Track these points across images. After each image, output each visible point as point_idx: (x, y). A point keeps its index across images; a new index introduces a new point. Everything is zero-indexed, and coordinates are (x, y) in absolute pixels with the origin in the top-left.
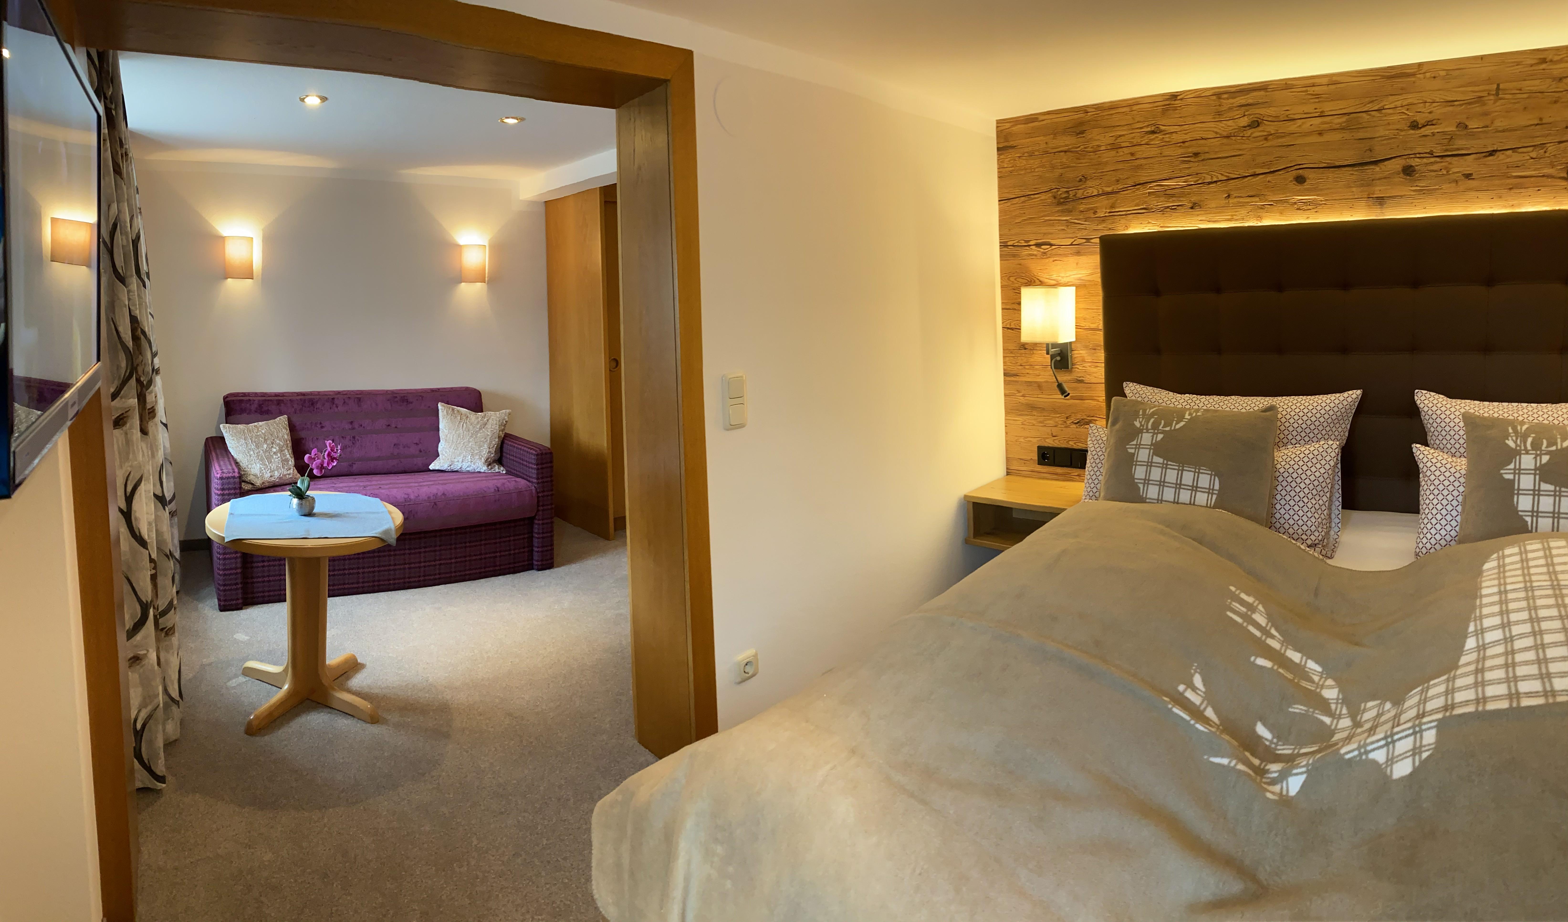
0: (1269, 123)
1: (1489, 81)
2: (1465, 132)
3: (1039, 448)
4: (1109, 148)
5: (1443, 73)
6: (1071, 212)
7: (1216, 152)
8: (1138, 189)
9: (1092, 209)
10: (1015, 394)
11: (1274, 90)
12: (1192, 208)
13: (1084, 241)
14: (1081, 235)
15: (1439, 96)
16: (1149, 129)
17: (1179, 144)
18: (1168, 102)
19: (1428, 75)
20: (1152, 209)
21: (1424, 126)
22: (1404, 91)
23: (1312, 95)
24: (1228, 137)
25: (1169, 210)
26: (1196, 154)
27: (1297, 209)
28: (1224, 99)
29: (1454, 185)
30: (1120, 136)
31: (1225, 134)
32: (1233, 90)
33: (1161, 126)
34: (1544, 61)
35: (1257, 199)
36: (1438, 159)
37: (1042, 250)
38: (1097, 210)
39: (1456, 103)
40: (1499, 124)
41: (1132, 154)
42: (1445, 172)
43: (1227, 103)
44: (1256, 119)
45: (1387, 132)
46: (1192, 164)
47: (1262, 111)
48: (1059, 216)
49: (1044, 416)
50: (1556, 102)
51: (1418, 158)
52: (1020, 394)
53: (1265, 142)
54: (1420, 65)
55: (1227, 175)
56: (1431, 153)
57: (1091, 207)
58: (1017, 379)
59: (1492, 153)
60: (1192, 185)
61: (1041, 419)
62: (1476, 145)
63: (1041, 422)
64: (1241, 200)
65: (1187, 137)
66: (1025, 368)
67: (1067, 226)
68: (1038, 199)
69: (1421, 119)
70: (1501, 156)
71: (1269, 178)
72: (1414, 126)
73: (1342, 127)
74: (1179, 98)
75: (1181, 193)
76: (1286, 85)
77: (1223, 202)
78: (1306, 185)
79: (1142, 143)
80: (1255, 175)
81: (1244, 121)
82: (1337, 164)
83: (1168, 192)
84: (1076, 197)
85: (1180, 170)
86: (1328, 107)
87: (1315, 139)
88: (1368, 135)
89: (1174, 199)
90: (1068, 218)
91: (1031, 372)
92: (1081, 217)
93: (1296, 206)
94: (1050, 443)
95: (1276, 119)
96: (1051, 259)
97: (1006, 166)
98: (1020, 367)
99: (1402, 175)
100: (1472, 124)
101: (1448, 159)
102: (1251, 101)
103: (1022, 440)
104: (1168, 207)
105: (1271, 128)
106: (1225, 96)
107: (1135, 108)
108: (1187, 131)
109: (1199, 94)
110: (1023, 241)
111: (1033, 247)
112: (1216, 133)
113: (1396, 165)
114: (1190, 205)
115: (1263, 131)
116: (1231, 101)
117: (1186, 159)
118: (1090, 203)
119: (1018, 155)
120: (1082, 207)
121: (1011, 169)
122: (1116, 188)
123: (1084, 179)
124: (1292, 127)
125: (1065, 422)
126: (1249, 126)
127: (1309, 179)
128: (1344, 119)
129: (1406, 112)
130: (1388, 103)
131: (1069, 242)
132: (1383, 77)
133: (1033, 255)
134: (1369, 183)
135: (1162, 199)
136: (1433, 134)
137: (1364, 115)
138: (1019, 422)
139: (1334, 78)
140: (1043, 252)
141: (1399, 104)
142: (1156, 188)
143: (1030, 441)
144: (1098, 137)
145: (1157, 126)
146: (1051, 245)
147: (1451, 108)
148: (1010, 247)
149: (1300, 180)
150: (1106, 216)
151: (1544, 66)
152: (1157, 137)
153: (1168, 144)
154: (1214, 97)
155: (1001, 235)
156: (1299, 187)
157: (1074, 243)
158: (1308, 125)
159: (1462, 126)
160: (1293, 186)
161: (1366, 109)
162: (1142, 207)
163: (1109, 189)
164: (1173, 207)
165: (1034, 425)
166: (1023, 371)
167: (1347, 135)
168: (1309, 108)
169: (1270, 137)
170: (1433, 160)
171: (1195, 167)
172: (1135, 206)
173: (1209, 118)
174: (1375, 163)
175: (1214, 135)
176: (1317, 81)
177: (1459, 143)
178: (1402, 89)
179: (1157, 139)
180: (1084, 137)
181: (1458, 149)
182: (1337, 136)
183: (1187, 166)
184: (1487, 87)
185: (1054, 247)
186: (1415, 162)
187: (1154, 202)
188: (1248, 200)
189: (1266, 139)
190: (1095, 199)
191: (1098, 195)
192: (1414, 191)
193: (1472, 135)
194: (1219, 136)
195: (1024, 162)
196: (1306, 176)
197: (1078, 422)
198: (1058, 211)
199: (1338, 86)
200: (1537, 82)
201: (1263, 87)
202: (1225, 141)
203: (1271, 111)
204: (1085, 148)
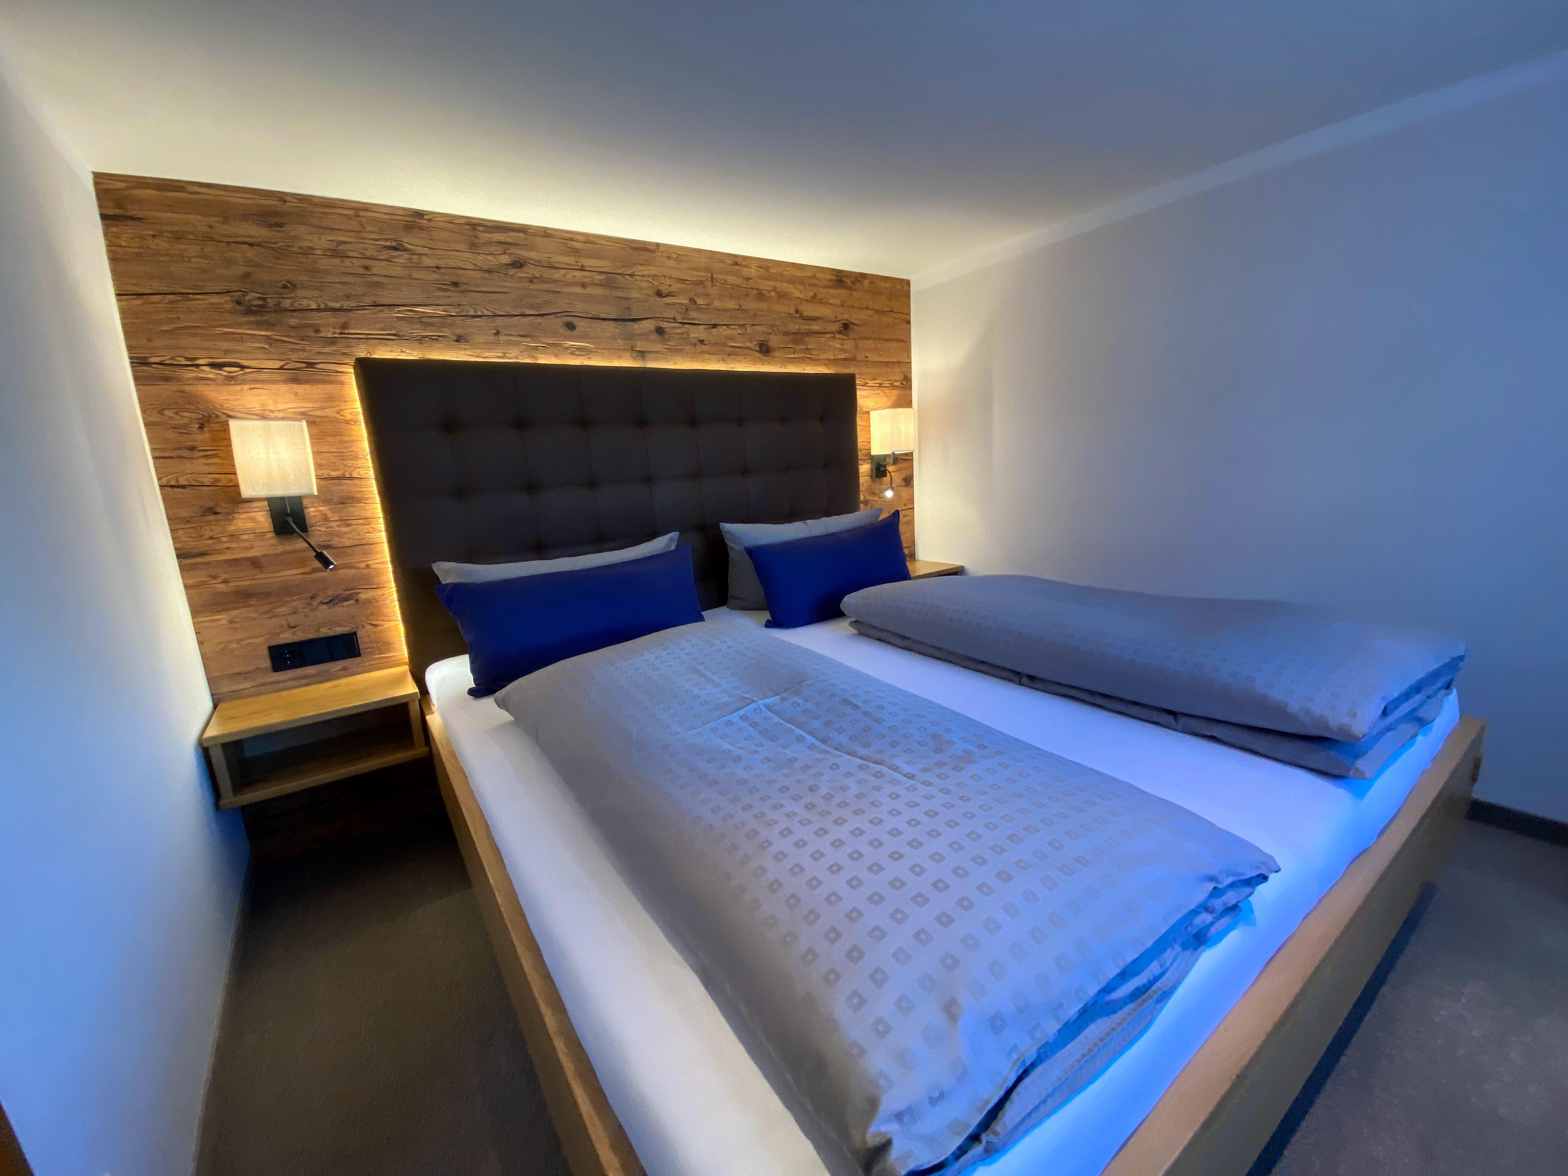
0: (532, 266)
1: (707, 269)
2: (694, 306)
3: (271, 649)
4: (328, 254)
5: (675, 256)
6: (275, 325)
7: (477, 285)
8: (382, 311)
9: (311, 326)
10: (207, 581)
11: (534, 235)
12: (457, 341)
13: (303, 365)
14: (297, 357)
15: (674, 273)
16: (388, 244)
17: (432, 269)
18: (411, 219)
19: (664, 254)
20: (404, 335)
21: (666, 296)
22: (646, 263)
23: (572, 248)
24: (489, 271)
25: (427, 339)
26: (456, 284)
27: (571, 354)
28: (480, 231)
29: (693, 347)
30: (344, 242)
31: (485, 268)
32: (490, 224)
33: (405, 244)
34: (736, 264)
35: (529, 339)
36: (680, 325)
37: (225, 374)
38: (321, 329)
39: (687, 282)
40: (717, 304)
41: (367, 268)
42: (686, 336)
43: (485, 236)
44: (519, 260)
45: (640, 296)
46: (450, 294)
47: (525, 253)
48: (250, 329)
49: (271, 603)
50: (747, 295)
51: (666, 321)
52: (219, 580)
53: (530, 284)
54: (658, 245)
55: (494, 310)
56: (674, 319)
57: (310, 324)
58: (207, 559)
59: (715, 326)
60: (454, 316)
61: (267, 608)
62: (704, 317)
63: (264, 613)
64: (512, 338)
65: (442, 263)
66: (220, 541)
67: (271, 345)
68: (204, 302)
69: (664, 289)
70: (721, 329)
71: (539, 320)
72: (659, 294)
73: (601, 283)
74: (426, 217)
75: (443, 321)
76: (546, 233)
77: (492, 338)
78: (576, 332)
79: (380, 258)
80: (524, 315)
81: (505, 259)
82: (602, 316)
83: (423, 320)
84: (280, 307)
85: (438, 297)
86: (587, 262)
87: (579, 290)
88: (625, 295)
89: (433, 328)
90: (269, 333)
91: (234, 545)
92: (292, 334)
93: (569, 351)
94: (287, 637)
95: (539, 264)
96: (246, 387)
97: (124, 244)
98: (210, 542)
99: (655, 334)
100: (700, 301)
101: (687, 326)
102: (508, 240)
103: (234, 645)
104: (426, 336)
105: (537, 272)
106: (481, 228)
107: (362, 213)
108: (441, 257)
109: (451, 220)
110: (182, 359)
111: (206, 368)
112: (475, 265)
113: (648, 325)
114: (455, 338)
115: (528, 273)
116: (489, 235)
117: (443, 287)
118: (305, 318)
119: (151, 233)
120: (293, 321)
121: (137, 250)
122: (347, 304)
123: (290, 286)
124: (557, 275)
125: (310, 604)
126: (511, 265)
127: (578, 326)
128: (603, 277)
129: (652, 281)
130: (638, 270)
131: (278, 364)
132: (631, 247)
133: (208, 379)
134: (632, 337)
135: (417, 326)
136: (674, 304)
137: (620, 277)
138: (224, 622)
139: (590, 238)
140: (227, 376)
141: (645, 273)
142: (406, 313)
143: (249, 644)
144: (308, 237)
145: (399, 242)
146: (243, 367)
147: (684, 286)
148: (154, 366)
149: (571, 326)
150: (335, 337)
151: (737, 267)
152: (402, 256)
153: (419, 267)
154: (468, 227)
155: (130, 348)
156: (569, 333)
157: (285, 367)
158: (571, 275)
159: (692, 301)
160: (563, 331)
161: (620, 272)
162: (390, 332)
163: (337, 305)
164: (433, 337)
165: (254, 619)
166: (219, 546)
167: (607, 292)
168: (570, 260)
169: (535, 281)
170: (677, 325)
171: (456, 298)
172: (380, 330)
173: (463, 247)
174: (634, 320)
175: (472, 267)
176: (576, 237)
177: (693, 314)
178: (646, 261)
179: (402, 258)
180: (282, 231)
181: (692, 319)
182: (598, 291)
183: (445, 294)
184: (705, 274)
185: (247, 370)
186: (664, 325)
187: (406, 329)
188: (520, 339)
189: (531, 282)
190: (314, 314)
191: (319, 310)
192: (667, 348)
193: (700, 309)
194: (477, 268)
195: (165, 245)
196: (575, 323)
197: (331, 601)
198: (248, 322)
199: (595, 246)
200: (734, 278)
201: (523, 229)
202: (487, 275)
203: (532, 255)
204: (289, 246)
